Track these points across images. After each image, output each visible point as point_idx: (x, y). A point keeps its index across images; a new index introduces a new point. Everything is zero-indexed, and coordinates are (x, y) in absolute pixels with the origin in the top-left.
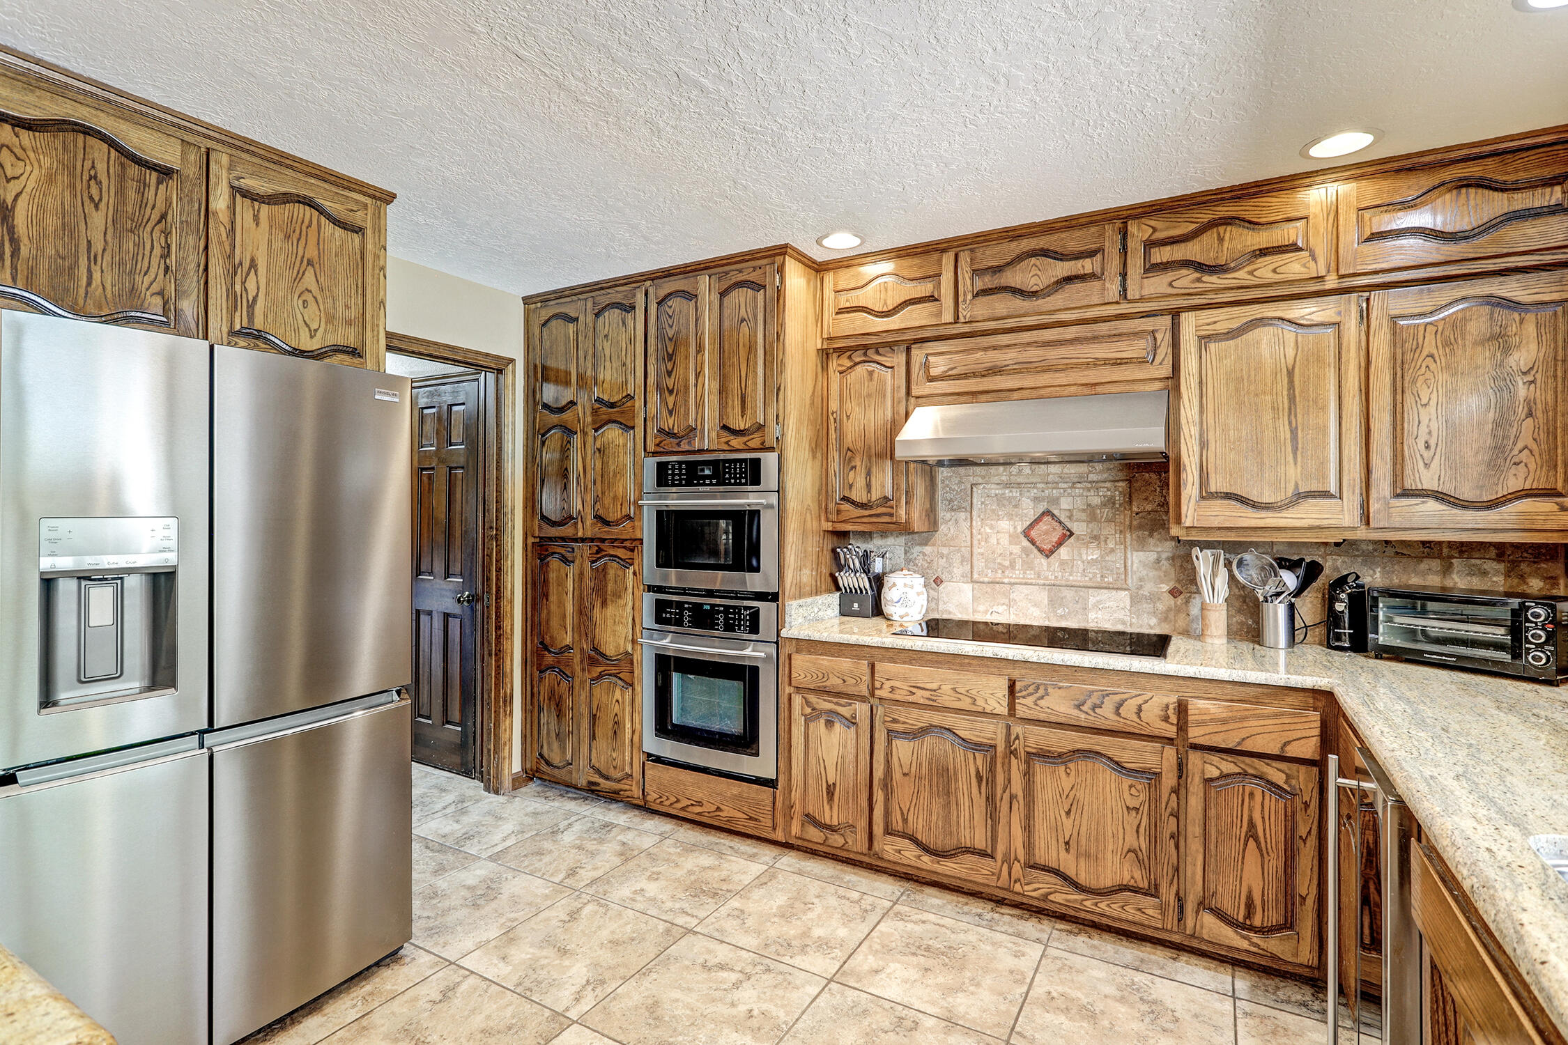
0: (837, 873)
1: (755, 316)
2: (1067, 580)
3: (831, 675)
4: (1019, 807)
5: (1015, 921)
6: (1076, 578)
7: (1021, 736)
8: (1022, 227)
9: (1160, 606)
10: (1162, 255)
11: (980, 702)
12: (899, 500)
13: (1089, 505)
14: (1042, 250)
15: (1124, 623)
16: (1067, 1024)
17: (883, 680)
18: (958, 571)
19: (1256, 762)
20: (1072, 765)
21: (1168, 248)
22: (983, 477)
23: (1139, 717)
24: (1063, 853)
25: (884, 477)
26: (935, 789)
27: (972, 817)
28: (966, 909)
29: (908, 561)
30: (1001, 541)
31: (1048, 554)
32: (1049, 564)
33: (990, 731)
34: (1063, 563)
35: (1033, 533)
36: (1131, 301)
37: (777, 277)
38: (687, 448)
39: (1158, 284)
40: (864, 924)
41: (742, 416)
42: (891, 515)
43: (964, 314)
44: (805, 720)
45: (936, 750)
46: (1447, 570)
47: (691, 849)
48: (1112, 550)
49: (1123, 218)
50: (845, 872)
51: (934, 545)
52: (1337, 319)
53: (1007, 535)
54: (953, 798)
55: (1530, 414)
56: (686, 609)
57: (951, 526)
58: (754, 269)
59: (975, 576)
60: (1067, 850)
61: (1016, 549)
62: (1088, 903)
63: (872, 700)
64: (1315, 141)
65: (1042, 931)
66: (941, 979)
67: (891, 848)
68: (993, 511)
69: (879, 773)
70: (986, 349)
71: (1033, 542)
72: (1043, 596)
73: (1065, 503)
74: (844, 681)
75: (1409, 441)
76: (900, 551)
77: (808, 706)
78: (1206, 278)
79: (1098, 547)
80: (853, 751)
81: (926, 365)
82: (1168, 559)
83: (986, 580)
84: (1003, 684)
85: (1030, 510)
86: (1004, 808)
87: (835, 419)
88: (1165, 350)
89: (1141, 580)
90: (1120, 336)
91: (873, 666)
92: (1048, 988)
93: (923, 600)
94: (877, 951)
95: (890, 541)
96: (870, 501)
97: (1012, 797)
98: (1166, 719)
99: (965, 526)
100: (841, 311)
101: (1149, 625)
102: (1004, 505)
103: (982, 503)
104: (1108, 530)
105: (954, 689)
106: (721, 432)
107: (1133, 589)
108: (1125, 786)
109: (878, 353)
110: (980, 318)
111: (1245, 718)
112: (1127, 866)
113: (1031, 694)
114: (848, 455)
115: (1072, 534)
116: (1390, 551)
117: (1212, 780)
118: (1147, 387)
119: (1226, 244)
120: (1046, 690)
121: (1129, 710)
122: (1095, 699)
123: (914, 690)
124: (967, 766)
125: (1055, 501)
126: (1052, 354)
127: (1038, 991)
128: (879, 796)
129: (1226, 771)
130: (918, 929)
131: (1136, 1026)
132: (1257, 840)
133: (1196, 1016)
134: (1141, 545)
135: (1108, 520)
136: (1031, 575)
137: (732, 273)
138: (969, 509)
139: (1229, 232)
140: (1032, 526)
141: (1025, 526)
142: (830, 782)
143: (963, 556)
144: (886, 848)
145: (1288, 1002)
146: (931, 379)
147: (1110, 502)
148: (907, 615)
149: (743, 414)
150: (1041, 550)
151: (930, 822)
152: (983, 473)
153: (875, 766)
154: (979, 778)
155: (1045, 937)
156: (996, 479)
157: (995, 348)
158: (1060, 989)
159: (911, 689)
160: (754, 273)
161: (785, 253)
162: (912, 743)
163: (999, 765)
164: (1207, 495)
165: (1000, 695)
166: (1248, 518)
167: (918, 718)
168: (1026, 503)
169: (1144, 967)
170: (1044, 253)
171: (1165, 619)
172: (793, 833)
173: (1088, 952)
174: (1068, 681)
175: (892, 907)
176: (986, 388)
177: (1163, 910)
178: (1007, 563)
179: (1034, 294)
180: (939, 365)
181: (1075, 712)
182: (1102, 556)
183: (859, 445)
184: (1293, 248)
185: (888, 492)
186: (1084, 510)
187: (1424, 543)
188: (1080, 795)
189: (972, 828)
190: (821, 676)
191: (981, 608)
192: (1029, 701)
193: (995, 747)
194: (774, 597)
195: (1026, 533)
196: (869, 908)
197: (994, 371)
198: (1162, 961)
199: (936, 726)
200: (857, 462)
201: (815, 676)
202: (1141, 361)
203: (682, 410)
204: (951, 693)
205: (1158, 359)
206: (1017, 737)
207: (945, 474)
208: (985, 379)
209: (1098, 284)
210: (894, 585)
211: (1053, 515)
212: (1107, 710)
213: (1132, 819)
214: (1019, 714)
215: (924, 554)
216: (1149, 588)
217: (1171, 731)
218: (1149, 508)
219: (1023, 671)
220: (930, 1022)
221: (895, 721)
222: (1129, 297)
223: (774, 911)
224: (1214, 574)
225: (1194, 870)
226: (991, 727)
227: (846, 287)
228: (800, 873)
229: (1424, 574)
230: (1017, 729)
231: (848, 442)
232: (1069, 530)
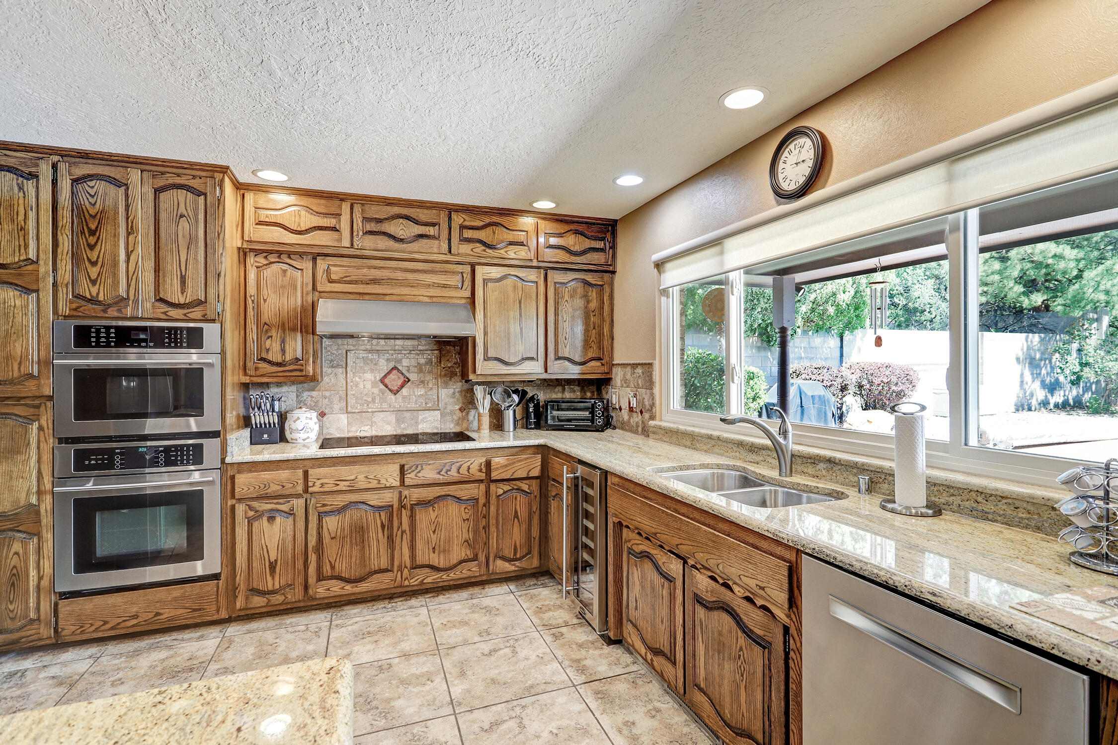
0: (278, 622)
1: (196, 215)
2: (407, 407)
3: (272, 485)
4: (407, 538)
5: (404, 603)
6: (412, 406)
7: (408, 496)
8: (394, 199)
9: (455, 417)
10: (468, 234)
11: (383, 481)
12: (307, 360)
13: (418, 364)
14: (406, 215)
15: (437, 429)
16: (458, 631)
17: (315, 480)
18: (336, 407)
19: (518, 483)
20: (436, 505)
21: (471, 231)
22: (354, 346)
23: (469, 472)
24: (432, 554)
25: (296, 344)
26: (354, 541)
27: (379, 551)
28: (375, 608)
29: (299, 402)
30: (366, 386)
31: (395, 393)
32: (396, 399)
33: (389, 497)
34: (404, 397)
35: (386, 381)
36: (454, 255)
37: (218, 189)
38: (116, 314)
39: (465, 248)
40: (321, 639)
41: (182, 293)
42: (301, 371)
43: (356, 243)
44: (249, 522)
45: (355, 517)
46: (563, 391)
47: (137, 653)
48: (431, 389)
49: (451, 209)
50: (284, 619)
51: (319, 390)
52: (536, 280)
53: (370, 382)
54: (366, 544)
55: (594, 328)
56: (118, 453)
57: (331, 378)
58: (194, 177)
59: (349, 409)
60: (434, 552)
61: (376, 391)
62: (444, 577)
63: (305, 495)
64: (536, 201)
65: (421, 601)
66: (387, 642)
67: (321, 590)
68: (361, 367)
69: (312, 541)
70: (370, 267)
71: (386, 386)
72: (392, 418)
73: (405, 362)
74: (283, 487)
75: (560, 335)
76: (293, 396)
77: (251, 510)
78: (487, 250)
79: (424, 387)
80: (292, 533)
81: (328, 271)
82: (458, 392)
83: (357, 411)
84: (397, 467)
85: (384, 366)
86: (398, 540)
87: (253, 301)
88: (468, 283)
89: (446, 404)
90: (446, 272)
91: (306, 474)
92: (440, 622)
93: (316, 428)
94: (340, 647)
95: (285, 389)
96: (284, 361)
97: (403, 532)
98: (480, 471)
99: (342, 377)
100: (260, 223)
101: (450, 427)
102: (368, 364)
103: (354, 362)
104: (429, 377)
105: (366, 477)
106: (157, 304)
107: (442, 409)
108: (463, 509)
109: (290, 257)
110: (368, 248)
111: (514, 463)
112: (463, 549)
113: (414, 471)
114: (264, 329)
115: (409, 380)
116: (546, 384)
117: (500, 495)
118: (458, 302)
119: (496, 235)
120: (422, 467)
121: (463, 470)
122: (447, 467)
123: (338, 483)
124: (374, 522)
125: (400, 361)
126: (410, 276)
127: (437, 624)
128: (313, 558)
129: (505, 490)
130: (356, 627)
131: (485, 618)
132: (518, 519)
133: (504, 605)
134: (446, 385)
135: (429, 372)
136: (385, 406)
137: (168, 175)
138: (344, 365)
139: (498, 230)
140: (385, 376)
141: (381, 376)
142: (272, 560)
143: (340, 397)
144: (318, 590)
145: (530, 586)
146: (331, 281)
147: (429, 362)
148: (308, 438)
149: (183, 291)
150: (391, 391)
151: (351, 563)
152: (354, 343)
153: (309, 538)
154: (383, 526)
155: (424, 603)
156: (363, 347)
157: (375, 268)
158: (446, 620)
159: (336, 482)
160: (193, 181)
161: (226, 172)
162: (337, 517)
163: (395, 516)
164: (487, 358)
165: (395, 475)
166: (504, 370)
167: (340, 501)
168: (382, 362)
169: (474, 597)
170: (407, 218)
171: (458, 424)
172: (238, 606)
173: (448, 601)
174: (433, 460)
175: (331, 624)
176: (370, 292)
177: (479, 566)
178: (370, 399)
179: (401, 240)
180: (337, 272)
181: (438, 476)
182: (426, 392)
183: (275, 321)
184: (521, 244)
185: (299, 355)
186: (416, 367)
187: (557, 380)
188: (440, 520)
189: (379, 557)
190: (263, 487)
191: (353, 429)
192: (412, 475)
193: (392, 506)
194: (215, 434)
195: (382, 381)
196: (317, 630)
197: (374, 281)
198: (479, 591)
199: (353, 502)
200: (273, 333)
201: (258, 487)
202: (456, 288)
203: (109, 281)
204: (364, 479)
205: (464, 288)
206: (406, 497)
207: (327, 343)
208: (368, 286)
209: (437, 242)
210: (298, 418)
211: (398, 369)
212: (453, 472)
213: (466, 524)
214: (407, 483)
215: (312, 397)
216: (450, 408)
217: (483, 476)
218: (449, 365)
219: (408, 459)
220: (397, 660)
221: (324, 505)
222: (452, 252)
223: (251, 657)
224: (484, 399)
225: (493, 542)
226: (390, 495)
227: (264, 206)
228: (249, 632)
229: (557, 393)
230: (406, 492)
231: (265, 318)
232: (407, 378)
